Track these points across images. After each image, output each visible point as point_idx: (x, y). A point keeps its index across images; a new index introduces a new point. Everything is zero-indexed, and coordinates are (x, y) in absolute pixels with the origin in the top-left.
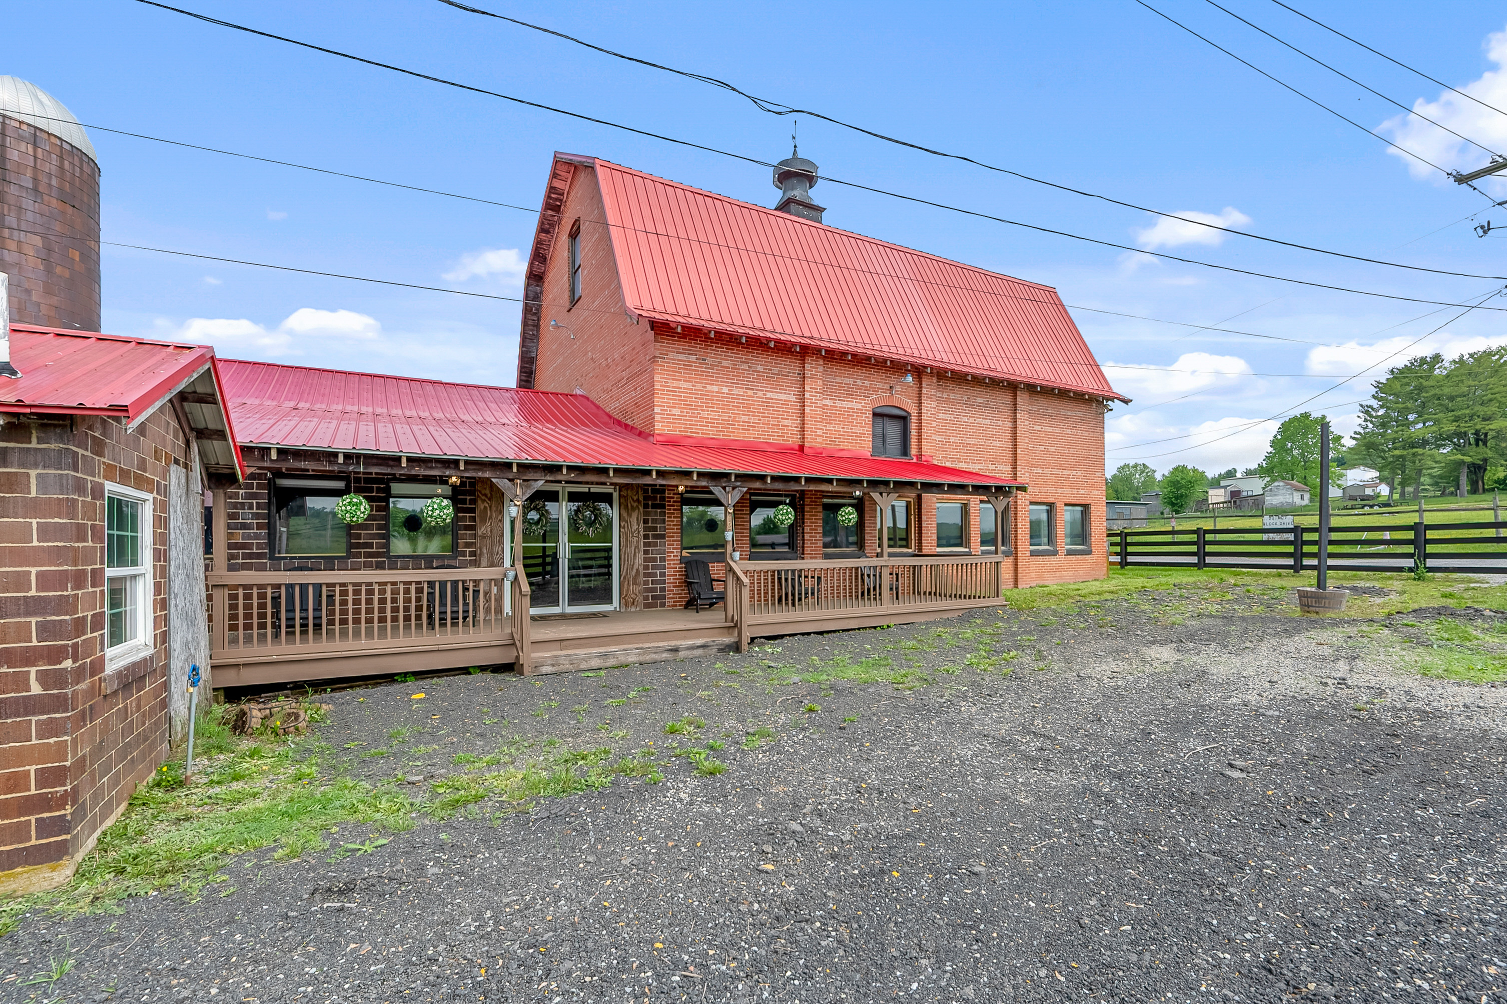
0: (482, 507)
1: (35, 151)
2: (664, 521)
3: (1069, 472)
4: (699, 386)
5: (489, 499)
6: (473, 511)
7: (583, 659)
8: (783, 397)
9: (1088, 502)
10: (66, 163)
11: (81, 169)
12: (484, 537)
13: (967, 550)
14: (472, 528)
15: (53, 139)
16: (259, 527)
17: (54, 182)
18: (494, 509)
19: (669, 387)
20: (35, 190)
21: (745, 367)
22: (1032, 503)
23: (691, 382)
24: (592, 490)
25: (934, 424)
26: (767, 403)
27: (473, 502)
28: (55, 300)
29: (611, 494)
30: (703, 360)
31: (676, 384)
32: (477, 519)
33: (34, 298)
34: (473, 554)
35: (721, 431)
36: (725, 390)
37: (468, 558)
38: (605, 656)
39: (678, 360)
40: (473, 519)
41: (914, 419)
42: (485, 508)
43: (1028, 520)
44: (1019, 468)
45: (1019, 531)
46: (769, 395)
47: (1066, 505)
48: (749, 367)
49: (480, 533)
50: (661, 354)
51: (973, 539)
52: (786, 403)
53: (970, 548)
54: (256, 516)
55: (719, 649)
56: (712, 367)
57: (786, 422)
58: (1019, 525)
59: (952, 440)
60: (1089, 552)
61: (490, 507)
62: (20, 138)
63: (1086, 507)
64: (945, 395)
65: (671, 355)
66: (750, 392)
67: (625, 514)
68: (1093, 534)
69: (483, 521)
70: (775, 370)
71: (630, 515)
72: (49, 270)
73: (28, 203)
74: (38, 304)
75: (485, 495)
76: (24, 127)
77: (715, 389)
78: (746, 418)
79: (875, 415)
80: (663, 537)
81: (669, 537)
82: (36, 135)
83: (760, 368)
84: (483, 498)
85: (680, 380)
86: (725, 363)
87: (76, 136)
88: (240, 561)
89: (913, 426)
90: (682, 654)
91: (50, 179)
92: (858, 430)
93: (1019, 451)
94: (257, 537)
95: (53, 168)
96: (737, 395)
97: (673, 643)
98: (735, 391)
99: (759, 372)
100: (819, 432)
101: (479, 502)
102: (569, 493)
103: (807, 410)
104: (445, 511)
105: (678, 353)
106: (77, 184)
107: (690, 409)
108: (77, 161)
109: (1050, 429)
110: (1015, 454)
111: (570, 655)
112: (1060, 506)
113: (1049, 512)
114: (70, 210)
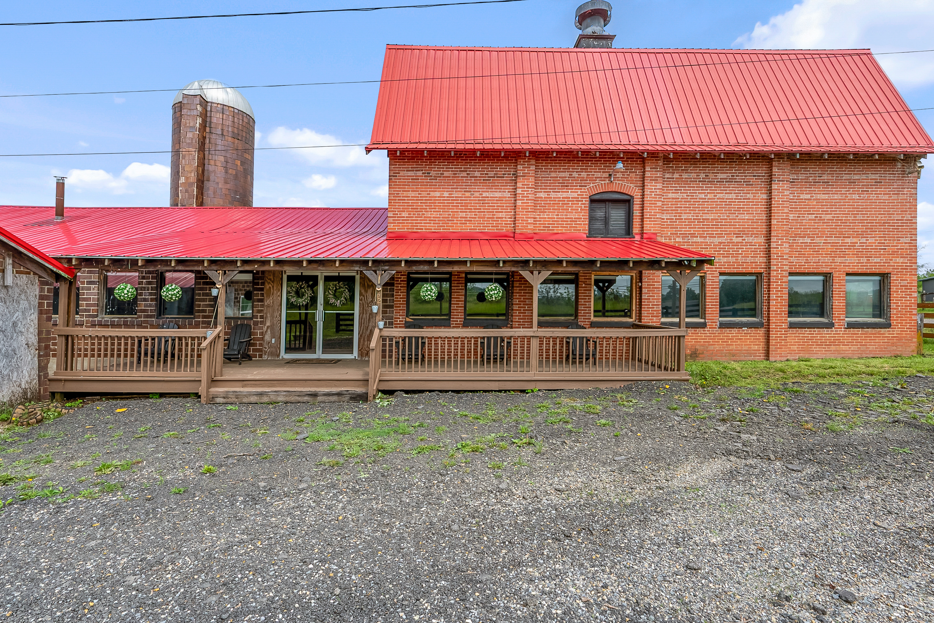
0: (268, 287)
1: (223, 116)
2: (393, 295)
3: (855, 240)
4: (424, 194)
5: (273, 282)
6: (262, 289)
7: (245, 395)
8: (498, 195)
9: (887, 271)
10: (236, 119)
11: (243, 120)
12: (268, 306)
13: (702, 320)
14: (262, 300)
15: (230, 109)
16: (152, 300)
17: (230, 130)
18: (275, 288)
19: (400, 197)
20: (222, 134)
21: (464, 174)
22: (791, 274)
23: (418, 191)
24: (341, 274)
25: (659, 204)
26: (483, 201)
27: (263, 284)
28: (228, 186)
29: (354, 277)
30: (428, 173)
31: (405, 194)
32: (265, 295)
33: (220, 186)
34: (262, 317)
35: (441, 226)
36: (446, 194)
37: (259, 320)
38: (261, 394)
39: (407, 176)
40: (262, 295)
41: (637, 202)
42: (270, 288)
43: (786, 291)
44: (773, 239)
45: (773, 303)
46: (484, 194)
47: (848, 274)
48: (468, 174)
49: (266, 304)
50: (394, 173)
51: (709, 311)
52: (500, 199)
53: (705, 319)
54: (151, 294)
55: (351, 398)
56: (436, 178)
57: (500, 215)
58: (773, 297)
59: (684, 216)
60: (888, 326)
61: (273, 287)
62: (217, 111)
63: (884, 278)
64: (676, 176)
65: (402, 173)
66: (468, 194)
67: (363, 291)
68: (893, 306)
69: (268, 296)
70: (491, 174)
71: (366, 291)
72: (226, 172)
73: (219, 142)
74: (221, 189)
75: (270, 279)
76: (219, 106)
77: (438, 194)
78: (464, 215)
79: (592, 201)
80: (392, 307)
81: (396, 307)
82: (224, 107)
83: (477, 174)
84: (269, 281)
85: (409, 191)
86: (446, 174)
87: (241, 105)
88: (143, 319)
89: (636, 208)
90: (320, 398)
91: (228, 128)
92: (574, 216)
93: (774, 222)
94: (150, 306)
95: (230, 122)
96: (456, 197)
97: (313, 389)
98: (455, 195)
99: (477, 177)
100: (530, 221)
101: (266, 284)
102: (325, 276)
103: (519, 203)
104: (170, 293)
105: (407, 171)
106: (240, 128)
107: (416, 212)
108: (241, 117)
109: (826, 197)
110: (769, 226)
111: (236, 392)
112: (838, 277)
113: (825, 282)
114: (236, 141)
